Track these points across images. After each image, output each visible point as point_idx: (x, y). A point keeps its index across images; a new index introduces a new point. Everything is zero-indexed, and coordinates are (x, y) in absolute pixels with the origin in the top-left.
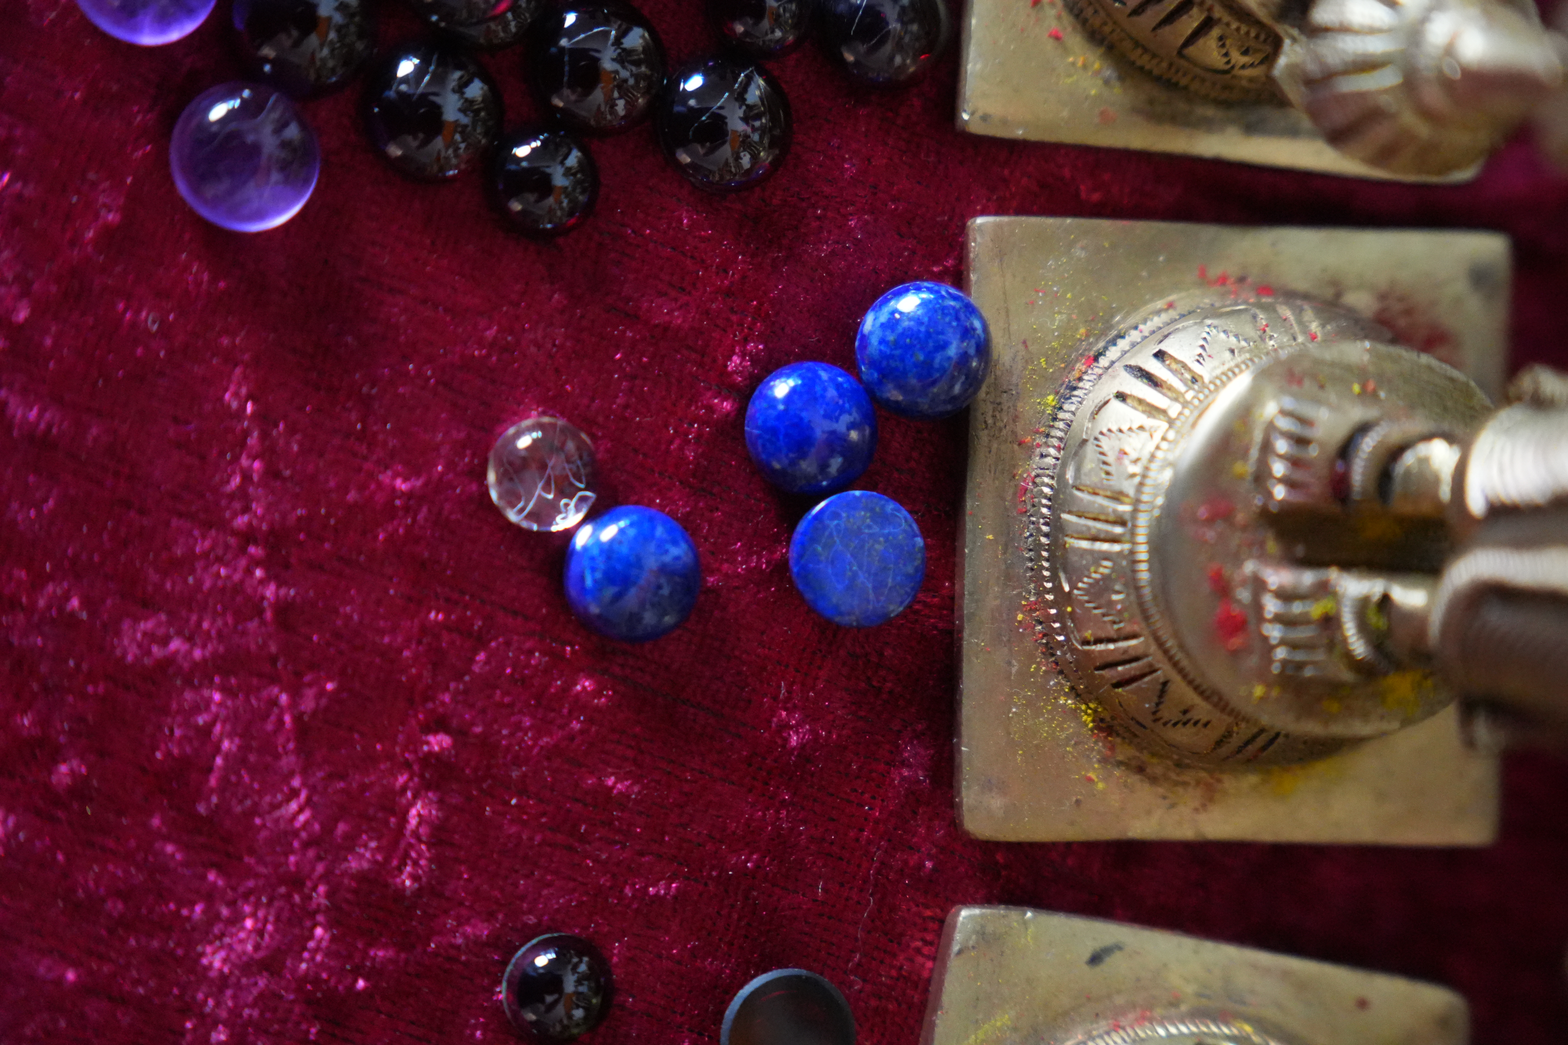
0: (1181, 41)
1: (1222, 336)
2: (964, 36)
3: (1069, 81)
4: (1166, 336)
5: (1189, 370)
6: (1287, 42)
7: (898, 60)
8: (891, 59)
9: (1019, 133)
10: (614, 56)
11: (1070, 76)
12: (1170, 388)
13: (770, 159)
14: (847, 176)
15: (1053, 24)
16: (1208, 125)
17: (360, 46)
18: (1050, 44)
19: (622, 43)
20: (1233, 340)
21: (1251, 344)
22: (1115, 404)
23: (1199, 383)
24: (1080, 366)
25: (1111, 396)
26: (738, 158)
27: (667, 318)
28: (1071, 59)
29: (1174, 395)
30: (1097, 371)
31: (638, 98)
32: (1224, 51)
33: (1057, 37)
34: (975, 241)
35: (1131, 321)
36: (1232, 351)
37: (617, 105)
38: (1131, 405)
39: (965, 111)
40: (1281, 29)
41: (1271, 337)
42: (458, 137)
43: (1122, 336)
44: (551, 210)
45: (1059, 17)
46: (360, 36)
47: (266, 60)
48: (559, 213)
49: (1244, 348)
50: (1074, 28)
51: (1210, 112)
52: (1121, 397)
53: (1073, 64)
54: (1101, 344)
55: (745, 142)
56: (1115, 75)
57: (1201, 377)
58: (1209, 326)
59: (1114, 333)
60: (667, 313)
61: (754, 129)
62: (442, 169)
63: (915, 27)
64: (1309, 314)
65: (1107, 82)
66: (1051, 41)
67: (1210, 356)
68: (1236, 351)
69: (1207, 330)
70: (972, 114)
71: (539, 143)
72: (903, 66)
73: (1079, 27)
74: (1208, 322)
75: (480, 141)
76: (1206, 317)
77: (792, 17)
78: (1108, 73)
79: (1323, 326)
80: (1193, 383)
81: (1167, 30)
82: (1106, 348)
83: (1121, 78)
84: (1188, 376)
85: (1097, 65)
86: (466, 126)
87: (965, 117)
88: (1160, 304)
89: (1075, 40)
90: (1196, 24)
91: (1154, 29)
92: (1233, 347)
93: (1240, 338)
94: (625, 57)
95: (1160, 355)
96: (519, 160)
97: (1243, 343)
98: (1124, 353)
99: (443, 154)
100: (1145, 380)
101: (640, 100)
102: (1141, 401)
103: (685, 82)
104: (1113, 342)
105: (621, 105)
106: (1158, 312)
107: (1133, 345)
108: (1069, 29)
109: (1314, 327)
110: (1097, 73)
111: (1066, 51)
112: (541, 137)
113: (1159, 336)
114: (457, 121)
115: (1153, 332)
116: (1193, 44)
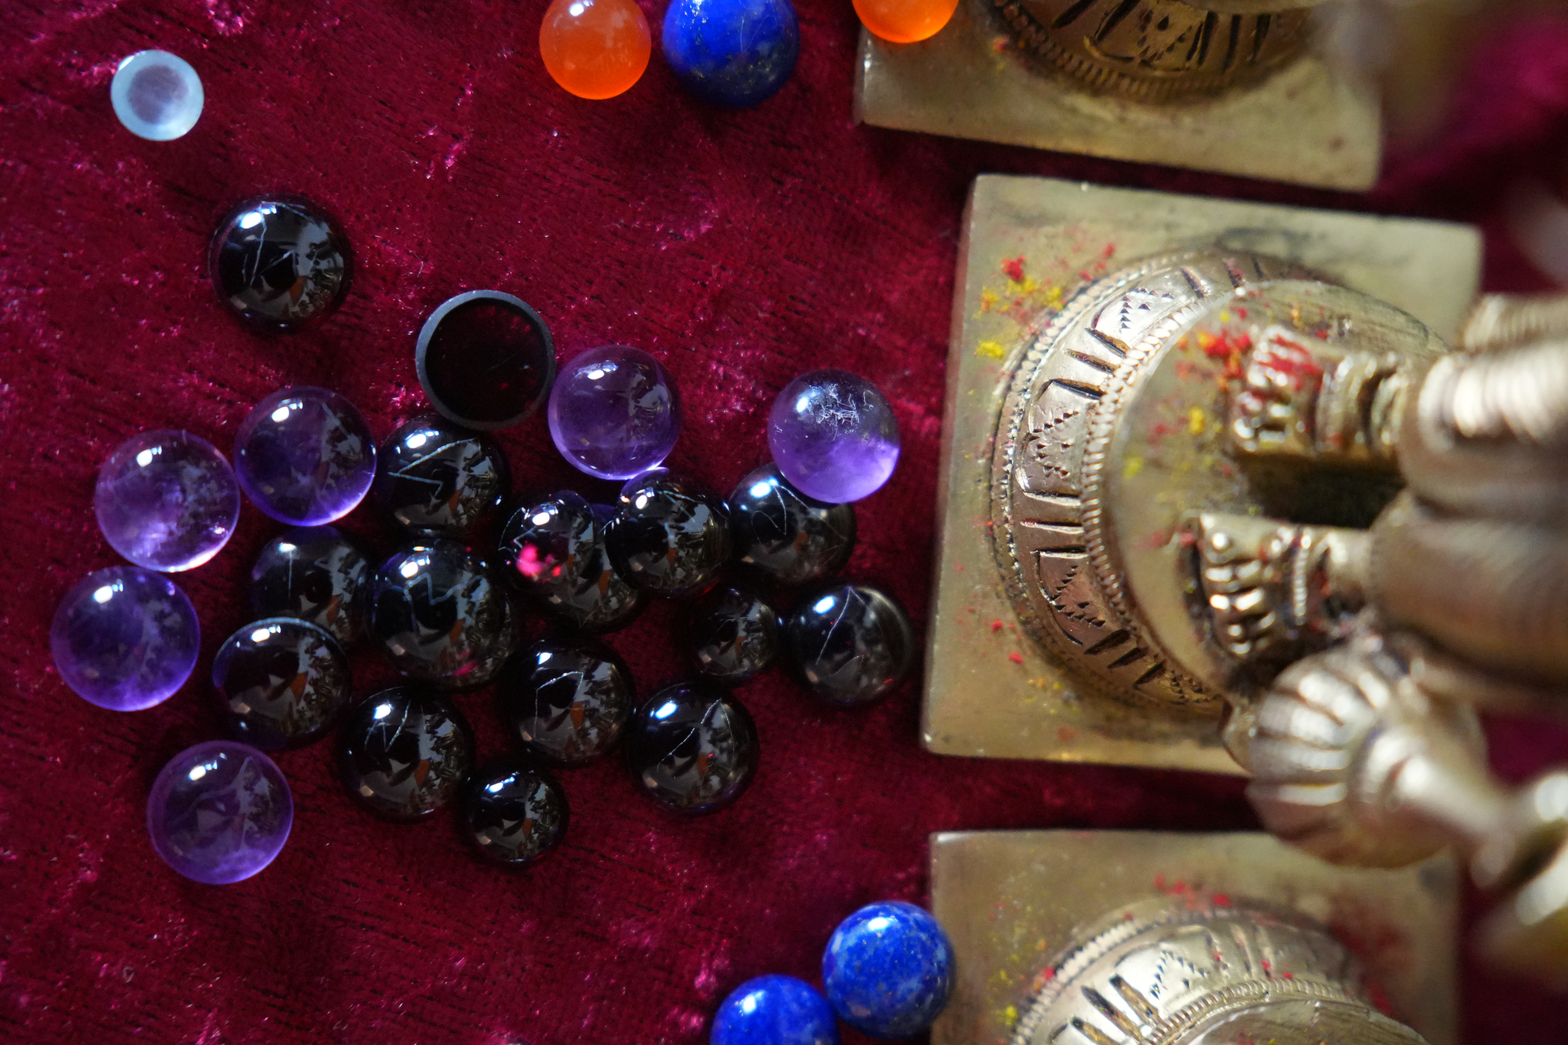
0: (1137, 679)
1: (1177, 964)
2: (927, 658)
3: (1029, 701)
4: (1122, 958)
5: (1145, 1001)
6: (1237, 710)
7: (864, 681)
8: (858, 679)
9: (981, 752)
10: (587, 689)
11: (1030, 696)
12: (1126, 1019)
13: (739, 778)
14: (813, 791)
15: (1014, 649)
16: (1165, 738)
17: (336, 693)
18: (1011, 667)
19: (593, 677)
20: (1187, 969)
21: (1205, 974)
22: (1072, 1031)
23: (1153, 1016)
24: (1040, 979)
25: (1069, 1022)
26: (706, 781)
27: (635, 939)
28: (1031, 681)
29: (1129, 1028)
30: (1055, 986)
31: (611, 725)
32: (1178, 689)
33: (1017, 661)
34: (937, 858)
35: (1090, 932)
36: (1186, 983)
37: (590, 734)
38: (1086, 1033)
39: (927, 733)
40: (1231, 698)
41: (1225, 967)
42: (432, 774)
43: (1080, 949)
44: (522, 845)
45: (1019, 642)
46: (335, 684)
47: (242, 717)
48: (529, 846)
49: (1198, 979)
50: (1034, 651)
51: (1165, 727)
52: (1078, 1024)
53: (1034, 686)
54: (1060, 956)
55: (715, 767)
56: (1072, 695)
57: (1156, 1010)
58: (1164, 952)
59: (1073, 944)
60: (636, 934)
61: (722, 751)
62: (417, 809)
63: (879, 648)
64: (1263, 937)
65: (1066, 702)
66: (1011, 665)
67: (1165, 988)
68: (1190, 983)
69: (1163, 955)
70: (934, 736)
71: (512, 779)
72: (870, 687)
73: (1039, 652)
74: (1165, 946)
75: (454, 775)
76: (1162, 940)
77: (761, 643)
78: (1067, 693)
79: (1276, 953)
80: (1148, 1014)
81: (1122, 669)
82: (1065, 960)
83: (1080, 698)
84: (1144, 1007)
85: (1056, 686)
86: (440, 763)
87: (928, 738)
88: (1118, 914)
89: (1035, 664)
90: (1150, 667)
91: (1110, 667)
92: (1187, 978)
93: (1195, 967)
94: (596, 689)
95: (1117, 982)
96: (492, 795)
97: (1197, 975)
98: (1083, 970)
99: (417, 792)
100: (1102, 1008)
101: (614, 726)
102: (1097, 1031)
103: (656, 710)
104: (1071, 955)
105: (593, 733)
106: (1115, 924)
107: (1092, 961)
108: (1029, 652)
109: (1268, 952)
110: (1056, 693)
111: (1026, 673)
112: (514, 774)
113: (1115, 957)
114: (430, 759)
115: (1110, 949)
116: (1147, 682)
